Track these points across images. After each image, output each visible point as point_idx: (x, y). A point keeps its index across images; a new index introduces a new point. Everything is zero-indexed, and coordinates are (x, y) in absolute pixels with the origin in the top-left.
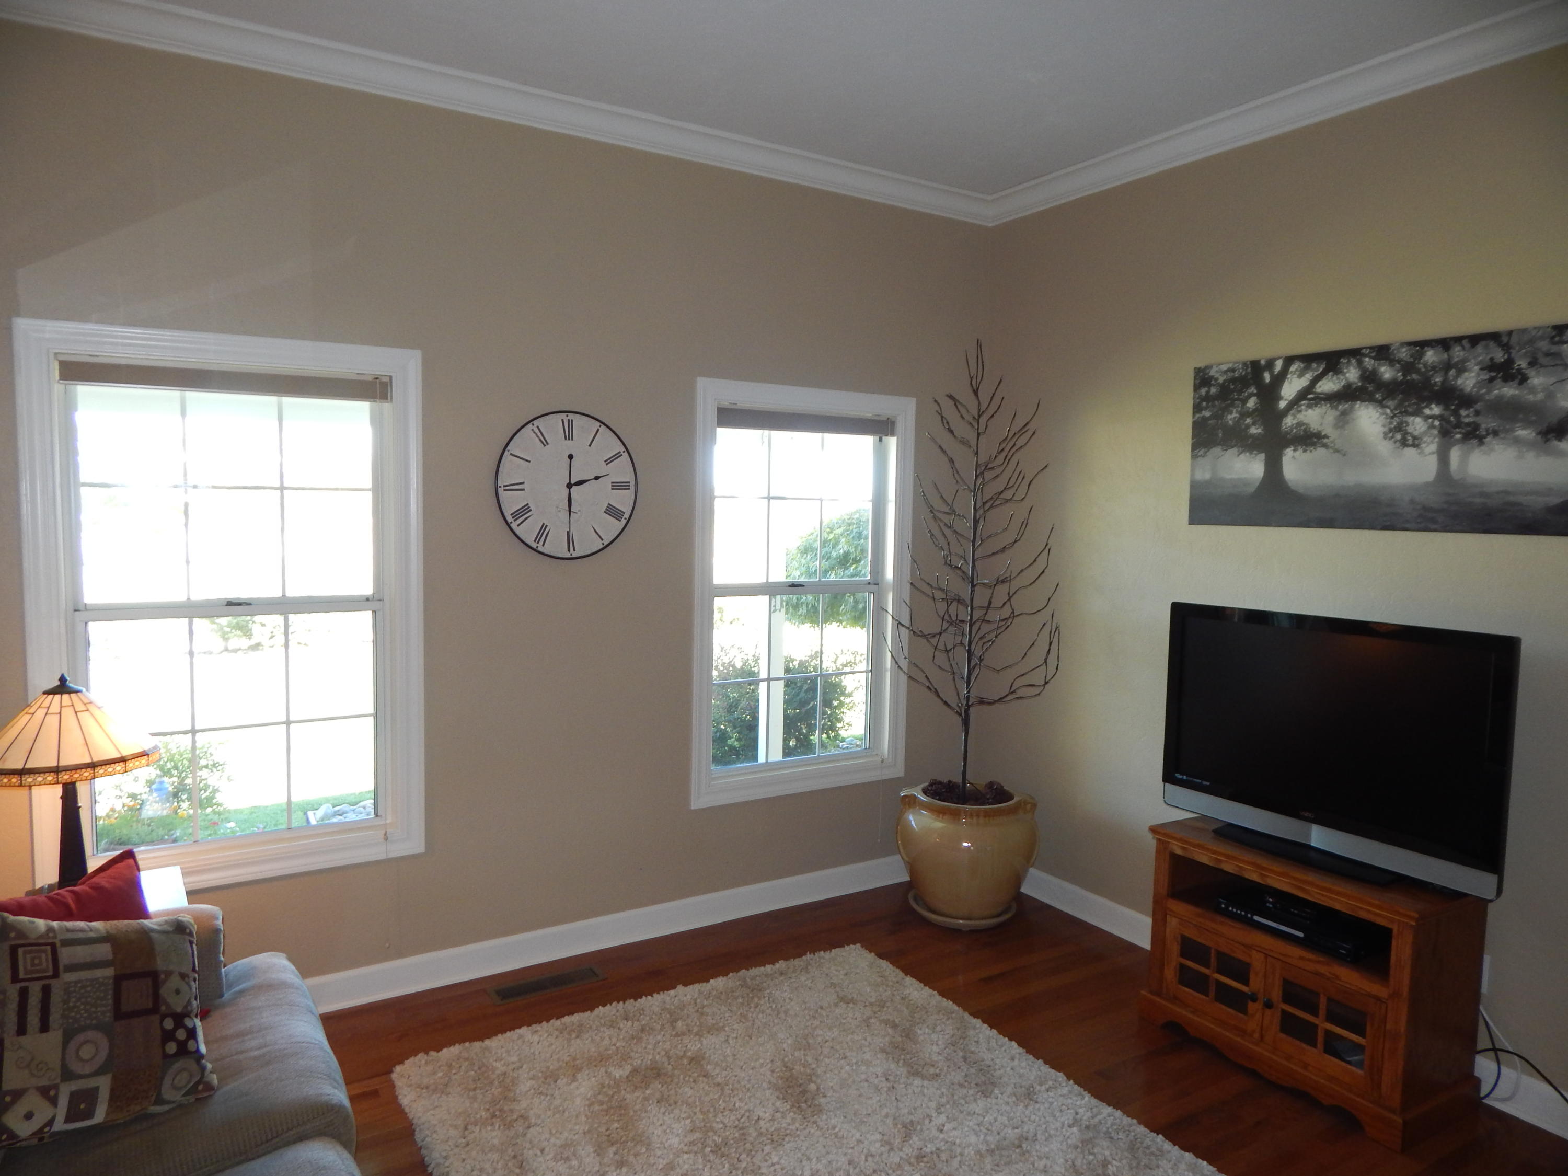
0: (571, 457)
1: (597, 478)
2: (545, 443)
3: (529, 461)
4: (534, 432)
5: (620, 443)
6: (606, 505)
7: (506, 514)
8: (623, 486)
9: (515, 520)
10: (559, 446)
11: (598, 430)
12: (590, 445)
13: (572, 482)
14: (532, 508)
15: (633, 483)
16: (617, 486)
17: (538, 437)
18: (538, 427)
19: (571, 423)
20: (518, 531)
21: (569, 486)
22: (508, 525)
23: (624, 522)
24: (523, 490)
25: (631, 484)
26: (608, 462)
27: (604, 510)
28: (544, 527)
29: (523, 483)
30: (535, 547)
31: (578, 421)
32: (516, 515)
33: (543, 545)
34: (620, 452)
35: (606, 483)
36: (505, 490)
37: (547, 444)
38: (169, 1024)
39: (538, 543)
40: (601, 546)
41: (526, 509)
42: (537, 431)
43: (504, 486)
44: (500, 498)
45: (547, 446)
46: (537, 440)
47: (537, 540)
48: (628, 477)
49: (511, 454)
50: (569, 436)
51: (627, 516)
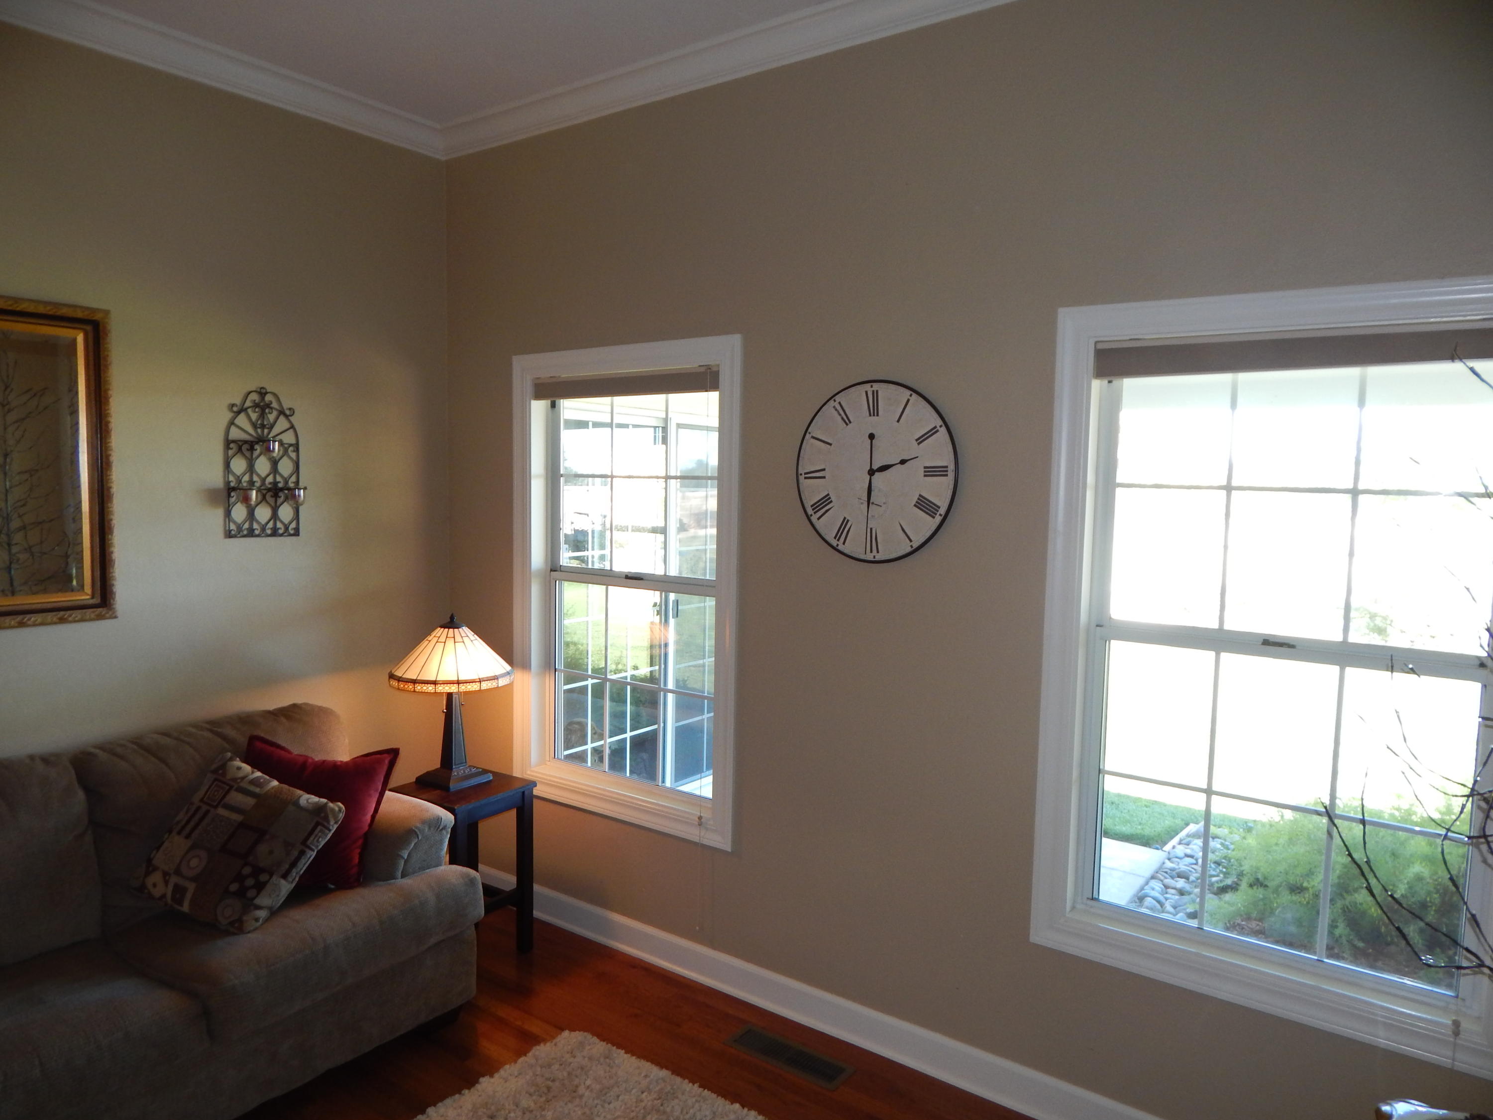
0: (872, 437)
1: (903, 462)
2: (847, 421)
3: (830, 444)
4: (836, 410)
5: (935, 415)
6: (917, 496)
7: (806, 505)
8: (940, 471)
9: (815, 513)
10: (863, 423)
11: (908, 400)
12: (898, 421)
13: (875, 467)
14: (833, 498)
15: (952, 467)
16: (931, 472)
17: (840, 415)
18: (840, 403)
19: (876, 394)
20: (819, 524)
21: (871, 472)
22: (808, 517)
23: (938, 519)
24: (824, 477)
25: (949, 469)
26: (920, 440)
27: (914, 503)
28: (845, 522)
29: (824, 470)
30: (835, 545)
31: (884, 391)
32: (817, 507)
33: (844, 543)
34: (935, 427)
35: (917, 468)
36: (806, 478)
37: (850, 422)
38: (247, 870)
39: (838, 540)
40: (909, 549)
41: (826, 500)
42: (839, 408)
43: (806, 474)
44: (800, 485)
45: (850, 426)
46: (839, 418)
47: (837, 537)
48: (945, 459)
49: (813, 437)
50: (874, 411)
51: (942, 511)
